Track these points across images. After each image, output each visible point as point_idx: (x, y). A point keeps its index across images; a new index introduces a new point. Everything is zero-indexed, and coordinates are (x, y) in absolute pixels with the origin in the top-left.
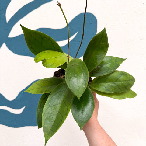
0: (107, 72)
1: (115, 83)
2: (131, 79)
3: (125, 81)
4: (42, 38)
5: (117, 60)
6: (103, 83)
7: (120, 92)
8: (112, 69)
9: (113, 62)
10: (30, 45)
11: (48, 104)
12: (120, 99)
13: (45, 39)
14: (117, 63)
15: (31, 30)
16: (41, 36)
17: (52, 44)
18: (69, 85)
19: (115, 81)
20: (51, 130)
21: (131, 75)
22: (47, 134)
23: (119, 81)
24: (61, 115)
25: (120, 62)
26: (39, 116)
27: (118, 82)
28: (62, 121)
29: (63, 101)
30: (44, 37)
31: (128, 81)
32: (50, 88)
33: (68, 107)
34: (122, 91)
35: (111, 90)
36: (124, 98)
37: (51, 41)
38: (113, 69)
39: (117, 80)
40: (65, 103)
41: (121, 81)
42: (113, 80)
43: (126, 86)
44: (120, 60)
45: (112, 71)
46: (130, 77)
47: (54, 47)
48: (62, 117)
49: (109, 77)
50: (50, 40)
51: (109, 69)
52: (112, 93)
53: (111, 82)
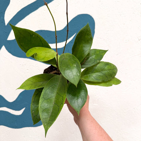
0: (94, 63)
1: (102, 73)
2: (114, 68)
3: (110, 70)
4: (31, 36)
5: (101, 52)
6: (92, 73)
7: (107, 80)
8: (97, 60)
9: (98, 54)
10: (20, 43)
11: (43, 97)
12: (108, 86)
13: (34, 36)
14: (101, 54)
15: (20, 28)
16: (30, 34)
17: (41, 41)
18: (65, 75)
19: (102, 71)
20: (49, 120)
21: (114, 65)
22: (46, 125)
23: (105, 70)
24: (57, 105)
25: (103, 54)
26: (33, 112)
27: (104, 72)
28: (59, 110)
29: (57, 93)
30: (33, 35)
31: (112, 69)
32: (43, 83)
33: (63, 97)
34: (109, 79)
35: (100, 79)
36: (111, 85)
39: (103, 70)
40: (59, 94)
41: (107, 70)
42: (100, 70)
43: (111, 74)
44: (103, 51)
45: (98, 61)
46: (113, 66)
47: (42, 44)
48: (59, 106)
49: (96, 68)
51: (95, 60)
52: (101, 81)
53: (98, 72)
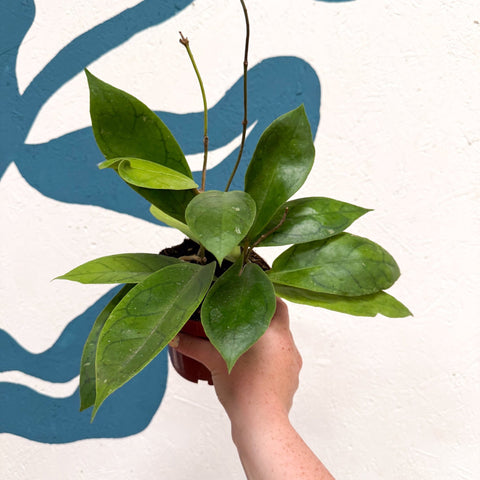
0: (316, 234)
8: (329, 229)
9: (335, 213)
14: (344, 214)
17: (163, 140)
25: (354, 215)
37: (160, 130)
38: (334, 229)
45: (332, 232)
47: (167, 152)
50: (157, 126)
51: (322, 226)
